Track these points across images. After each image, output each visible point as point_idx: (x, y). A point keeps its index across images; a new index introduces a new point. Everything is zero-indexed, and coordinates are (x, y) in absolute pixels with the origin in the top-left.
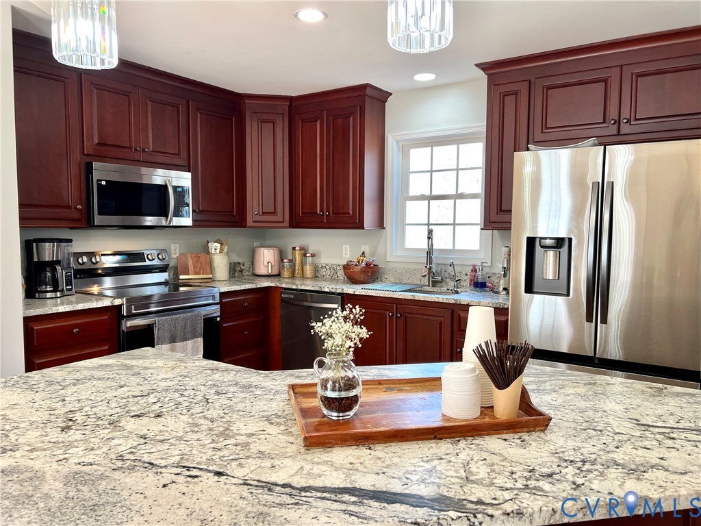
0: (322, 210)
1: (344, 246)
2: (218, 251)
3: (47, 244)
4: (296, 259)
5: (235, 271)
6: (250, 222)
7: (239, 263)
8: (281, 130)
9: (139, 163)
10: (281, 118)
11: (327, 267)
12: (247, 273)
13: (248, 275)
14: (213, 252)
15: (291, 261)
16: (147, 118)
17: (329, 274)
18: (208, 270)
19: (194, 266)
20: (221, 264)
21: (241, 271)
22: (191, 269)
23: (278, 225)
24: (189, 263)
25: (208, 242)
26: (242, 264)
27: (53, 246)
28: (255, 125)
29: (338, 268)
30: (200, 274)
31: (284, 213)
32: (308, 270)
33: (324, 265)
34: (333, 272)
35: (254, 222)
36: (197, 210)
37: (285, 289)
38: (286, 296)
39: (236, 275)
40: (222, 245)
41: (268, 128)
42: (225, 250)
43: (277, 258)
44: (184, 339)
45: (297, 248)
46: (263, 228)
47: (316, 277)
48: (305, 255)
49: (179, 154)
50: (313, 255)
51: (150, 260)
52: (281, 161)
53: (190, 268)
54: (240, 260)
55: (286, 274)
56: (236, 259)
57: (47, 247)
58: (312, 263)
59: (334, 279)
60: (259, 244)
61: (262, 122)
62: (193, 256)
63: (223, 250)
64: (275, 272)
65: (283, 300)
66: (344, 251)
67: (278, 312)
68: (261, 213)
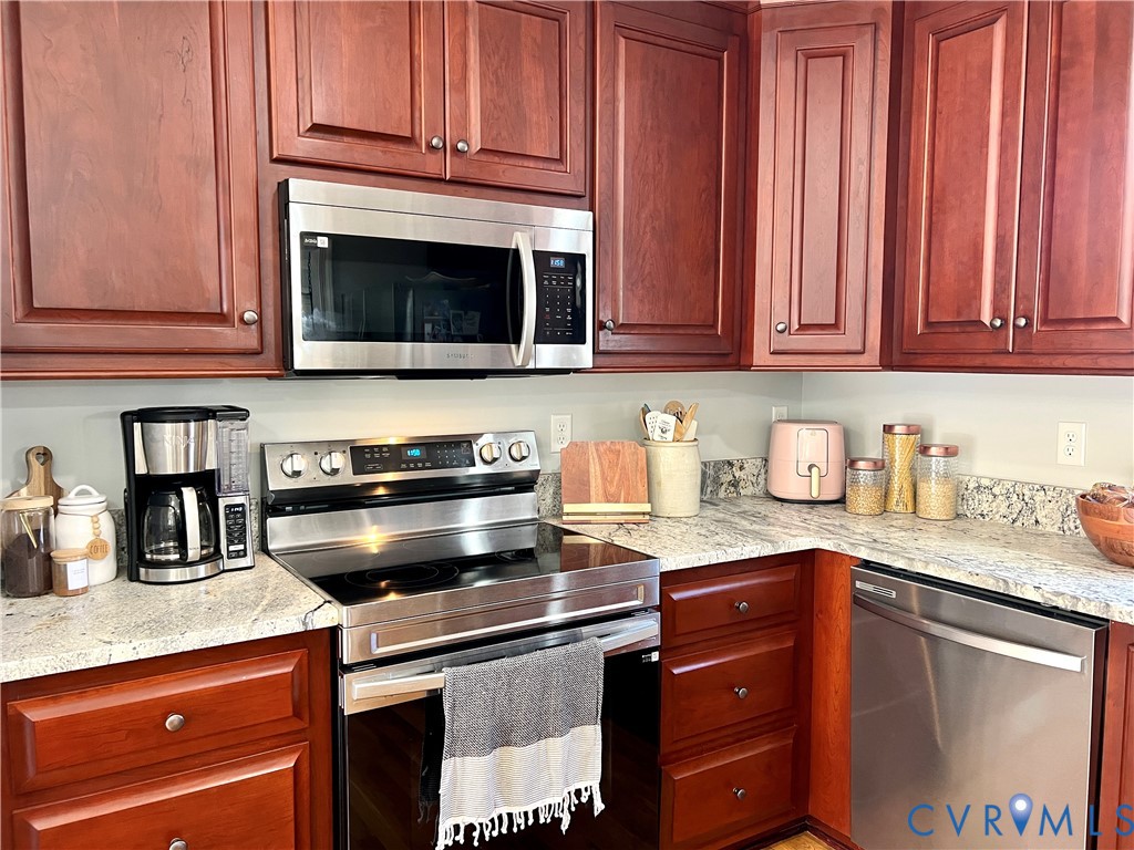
0: (998, 311)
1: (1064, 428)
2: (670, 436)
3: (168, 426)
4: (892, 460)
5: (715, 482)
6: (761, 355)
7: (730, 464)
8: (868, 76)
9: (443, 186)
10: (868, 37)
11: (996, 490)
12: (749, 491)
13: (754, 496)
14: (657, 438)
15: (879, 466)
16: (464, 51)
17: (1003, 510)
18: (642, 490)
19: (604, 478)
20: (677, 470)
21: (735, 484)
22: (595, 484)
23: (846, 361)
24: (592, 470)
25: (646, 411)
26: (737, 464)
27: (187, 434)
28: (787, 67)
29: (1040, 496)
30: (617, 502)
31: (865, 323)
32: (935, 497)
33: (985, 482)
34: (1018, 506)
35: (774, 353)
36: (610, 324)
37: (867, 564)
38: (869, 588)
39: (722, 494)
40: (680, 417)
41: (825, 75)
42: (691, 434)
43: (836, 455)
44: (540, 733)
45: (897, 429)
46: (800, 369)
47: (958, 516)
48: (924, 450)
49: (561, 160)
50: (950, 452)
51: (485, 462)
52: (864, 169)
53: (593, 484)
54: (733, 456)
55: (863, 499)
56: (720, 452)
57: (168, 437)
58: (946, 476)
59: (1021, 531)
60: (784, 410)
61: (808, 57)
62: (602, 449)
63: (682, 434)
64: (833, 494)
65: (859, 601)
66: (1063, 443)
67: (839, 629)
68: (796, 326)
